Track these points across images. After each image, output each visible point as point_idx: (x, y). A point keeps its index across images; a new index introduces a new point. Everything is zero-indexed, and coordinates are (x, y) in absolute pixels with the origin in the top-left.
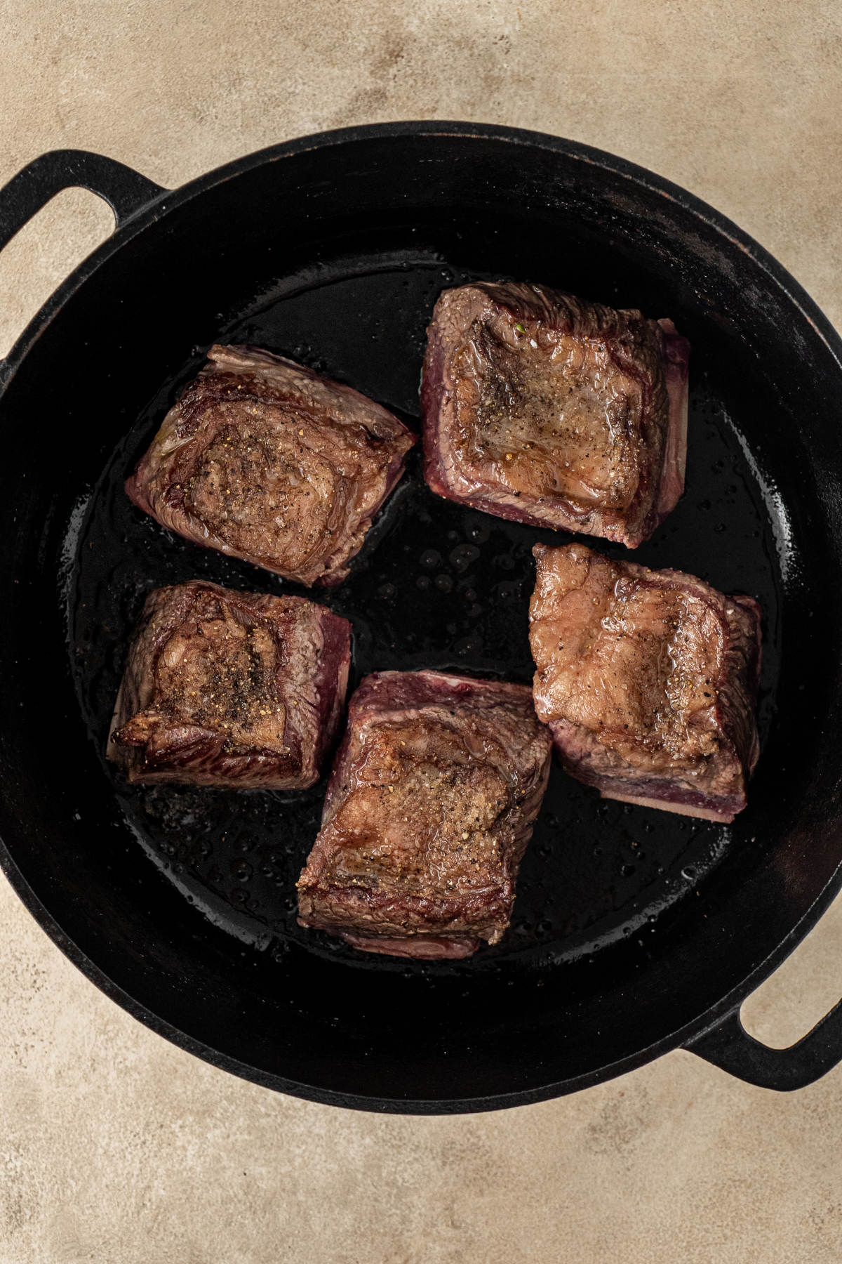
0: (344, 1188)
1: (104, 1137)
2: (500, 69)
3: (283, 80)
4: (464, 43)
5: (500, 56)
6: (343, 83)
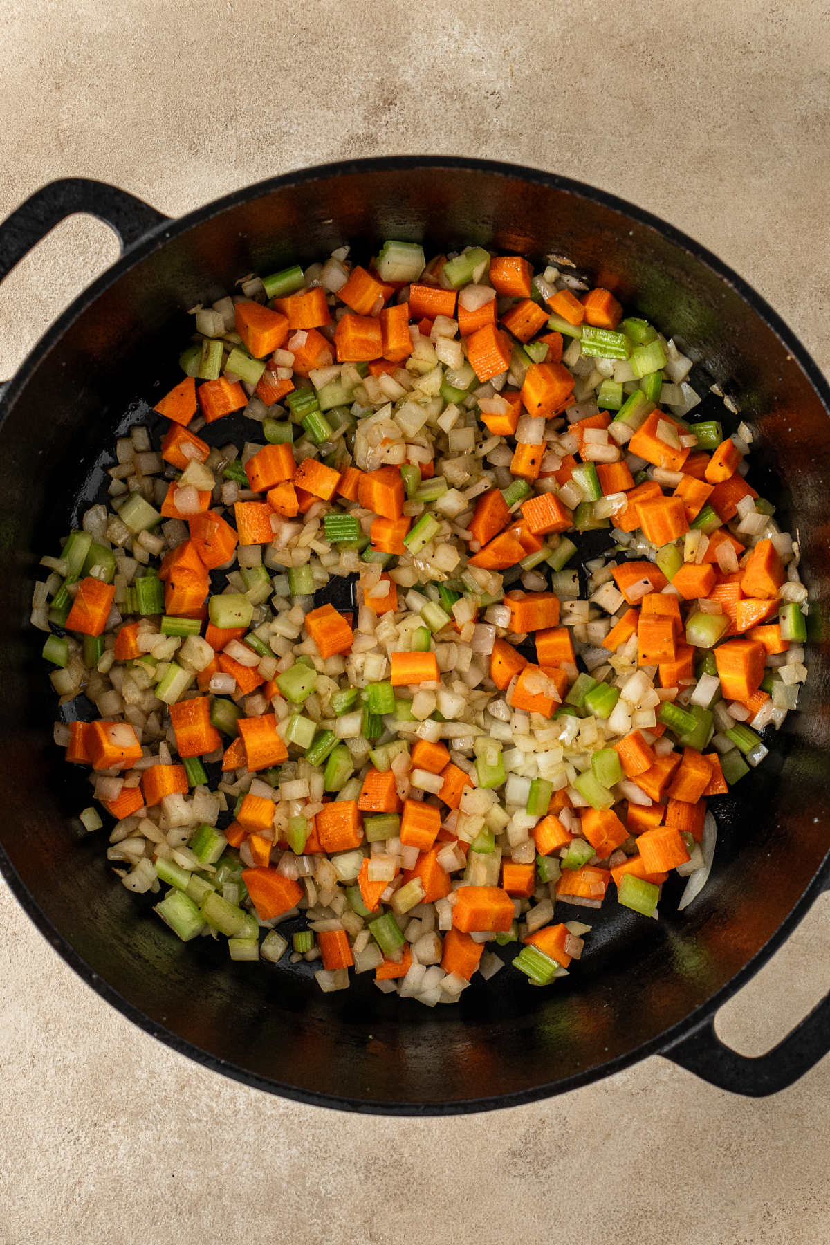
0: (268, 1196)
1: (39, 1132)
2: (489, 123)
3: (279, 120)
4: (456, 95)
5: (490, 110)
6: (337, 126)
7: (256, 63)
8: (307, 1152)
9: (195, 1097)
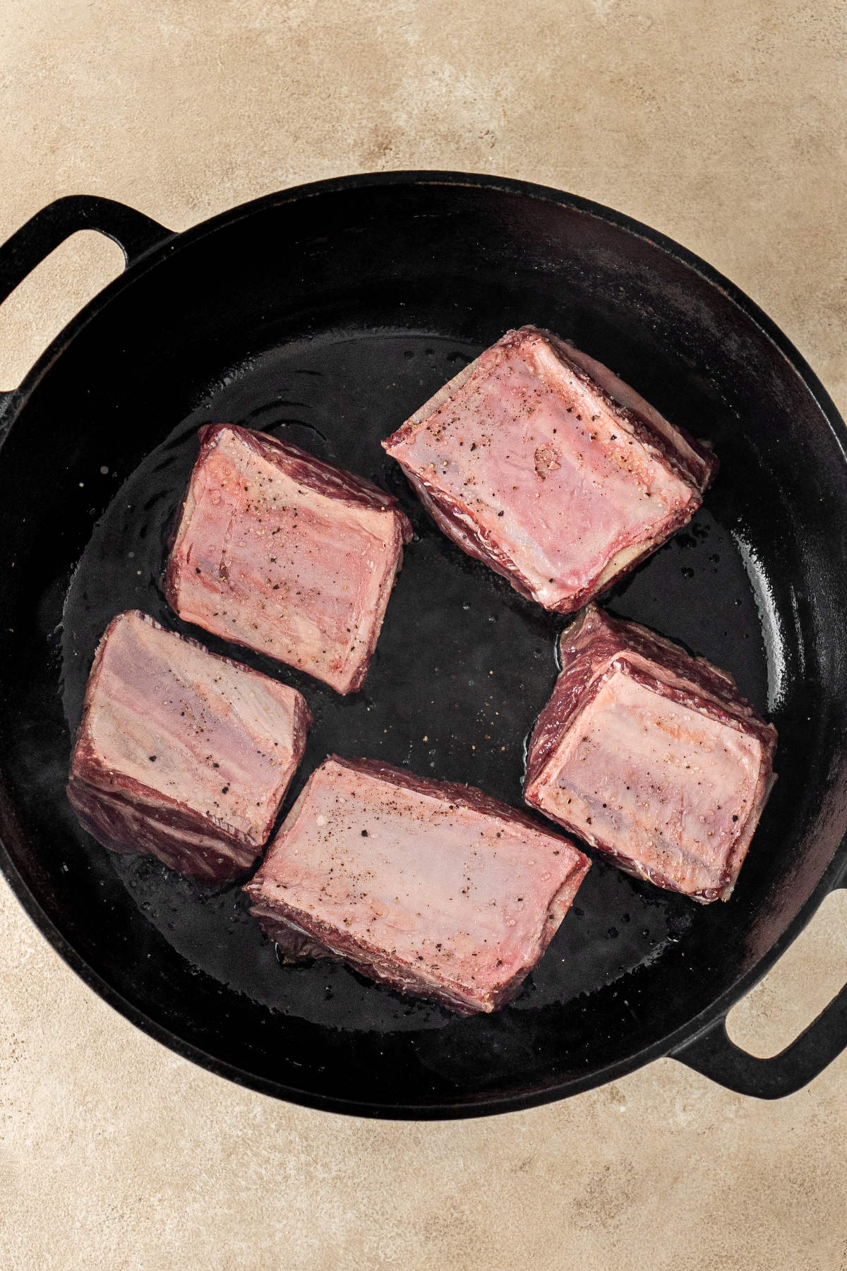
1: (82, 1210)
2: (486, 162)
3: (275, 170)
4: (450, 137)
5: (485, 149)
7: (249, 117)
8: (363, 1215)
9: (243, 1165)
